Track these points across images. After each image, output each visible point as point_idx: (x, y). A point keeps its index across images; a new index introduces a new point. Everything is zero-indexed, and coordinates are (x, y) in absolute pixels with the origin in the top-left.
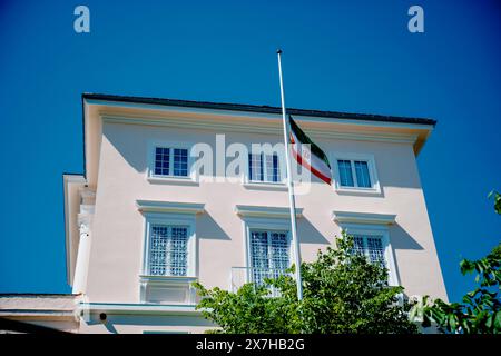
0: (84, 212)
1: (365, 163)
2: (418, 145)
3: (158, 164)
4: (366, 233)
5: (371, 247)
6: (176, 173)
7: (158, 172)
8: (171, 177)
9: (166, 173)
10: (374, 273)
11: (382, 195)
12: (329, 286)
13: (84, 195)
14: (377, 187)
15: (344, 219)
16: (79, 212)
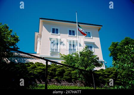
0: (39, 39)
1: (90, 33)
2: (99, 30)
3: (53, 31)
4: (89, 45)
5: (90, 48)
6: (56, 33)
7: (53, 33)
8: (55, 34)
9: (54, 33)
10: (91, 53)
11: (92, 39)
12: (84, 55)
13: (38, 36)
14: (92, 37)
15: (86, 43)
16: (37, 39)
